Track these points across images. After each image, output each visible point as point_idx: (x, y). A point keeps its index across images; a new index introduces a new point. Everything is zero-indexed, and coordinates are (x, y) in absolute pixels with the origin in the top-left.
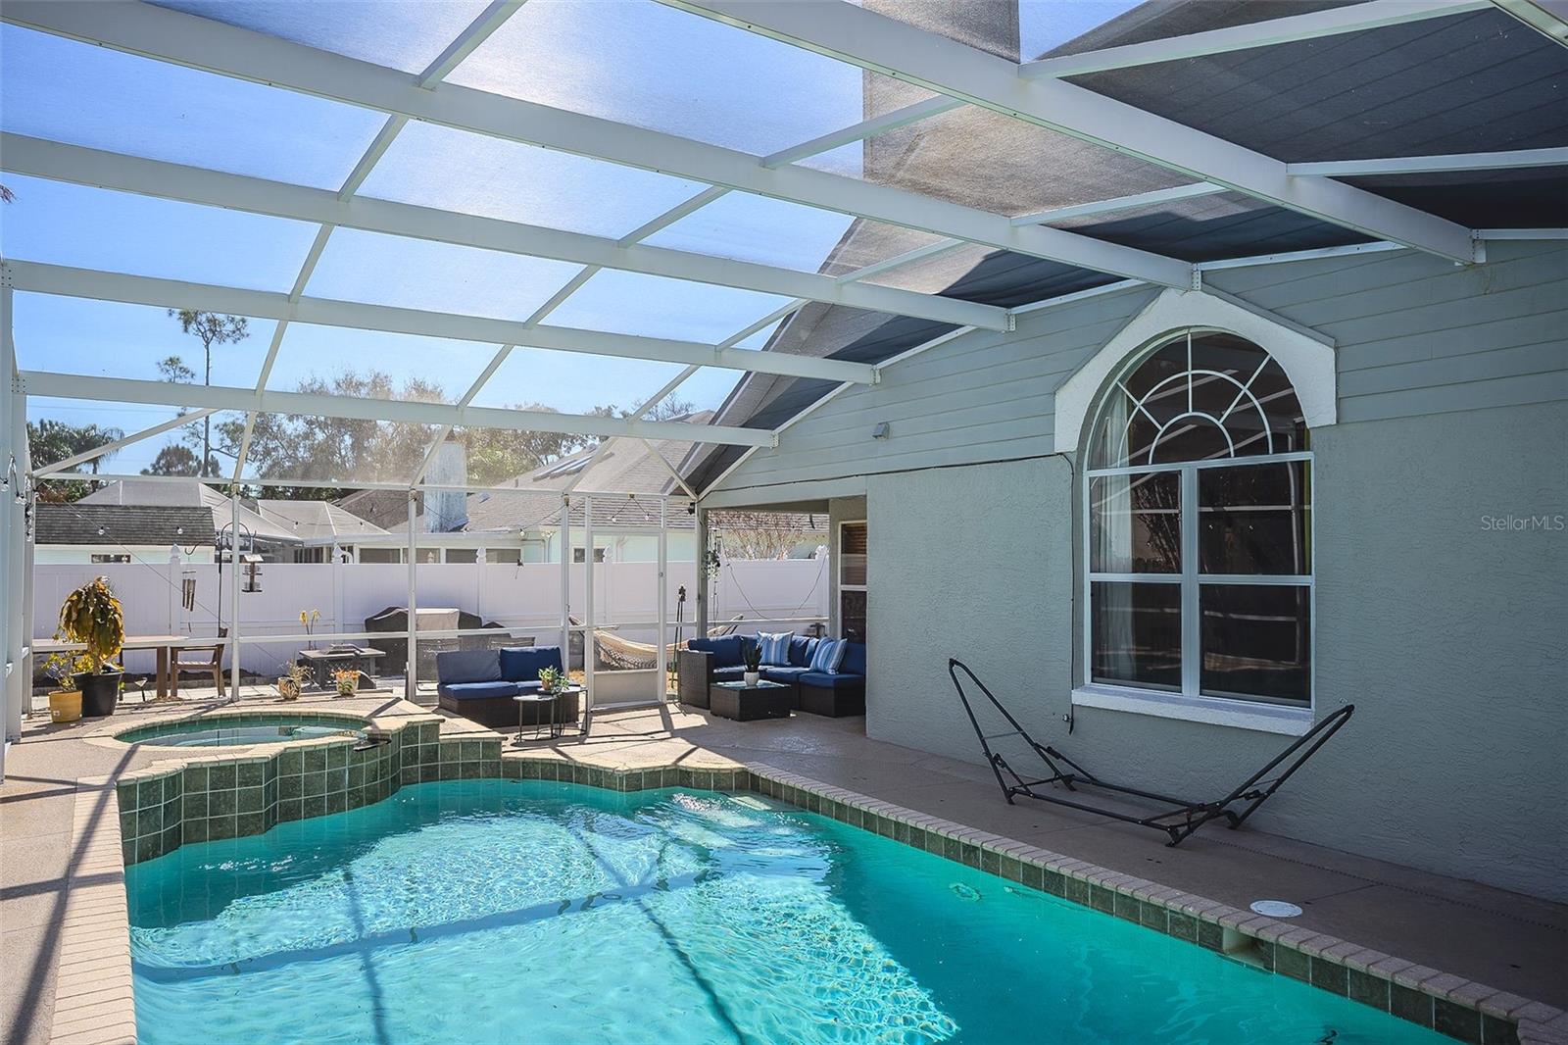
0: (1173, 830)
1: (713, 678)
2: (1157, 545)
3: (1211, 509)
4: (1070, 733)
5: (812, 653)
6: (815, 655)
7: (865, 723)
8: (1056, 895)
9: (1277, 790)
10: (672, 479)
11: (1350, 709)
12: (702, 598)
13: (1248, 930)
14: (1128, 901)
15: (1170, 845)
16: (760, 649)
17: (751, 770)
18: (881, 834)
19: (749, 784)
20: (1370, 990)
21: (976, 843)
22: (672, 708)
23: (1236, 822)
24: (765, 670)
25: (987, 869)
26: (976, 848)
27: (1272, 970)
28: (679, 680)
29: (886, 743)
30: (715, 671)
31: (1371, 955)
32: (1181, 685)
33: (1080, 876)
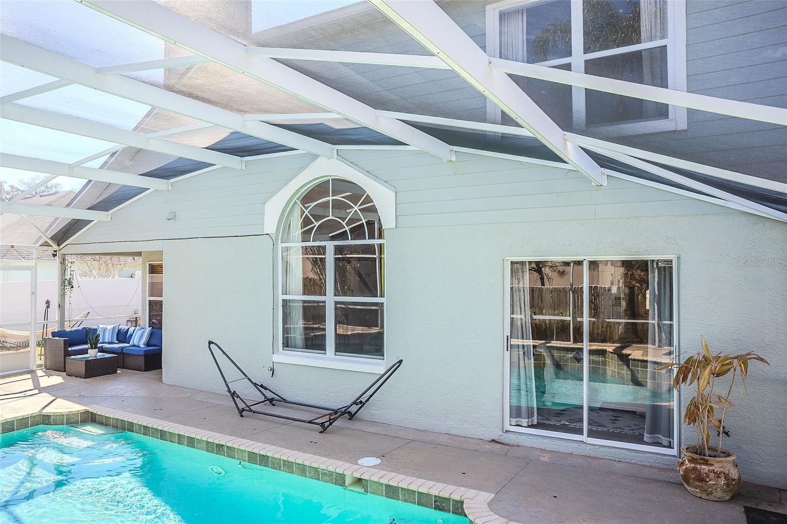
0: (322, 424)
1: (67, 354)
2: (315, 272)
3: (340, 256)
4: (272, 377)
5: (131, 335)
6: (133, 337)
7: (162, 375)
8: (265, 466)
9: (370, 400)
10: (40, 237)
11: (401, 362)
12: (61, 306)
13: (357, 475)
14: (301, 466)
15: (321, 432)
16: (98, 336)
17: (91, 410)
18: (170, 441)
19: (91, 418)
20: (410, 496)
21: (222, 443)
22: (40, 373)
23: (352, 416)
24: (102, 347)
25: (229, 456)
26: (222, 446)
27: (368, 492)
28: (45, 355)
29: (174, 386)
30: (69, 349)
31: (410, 479)
32: (326, 351)
33: (277, 456)
